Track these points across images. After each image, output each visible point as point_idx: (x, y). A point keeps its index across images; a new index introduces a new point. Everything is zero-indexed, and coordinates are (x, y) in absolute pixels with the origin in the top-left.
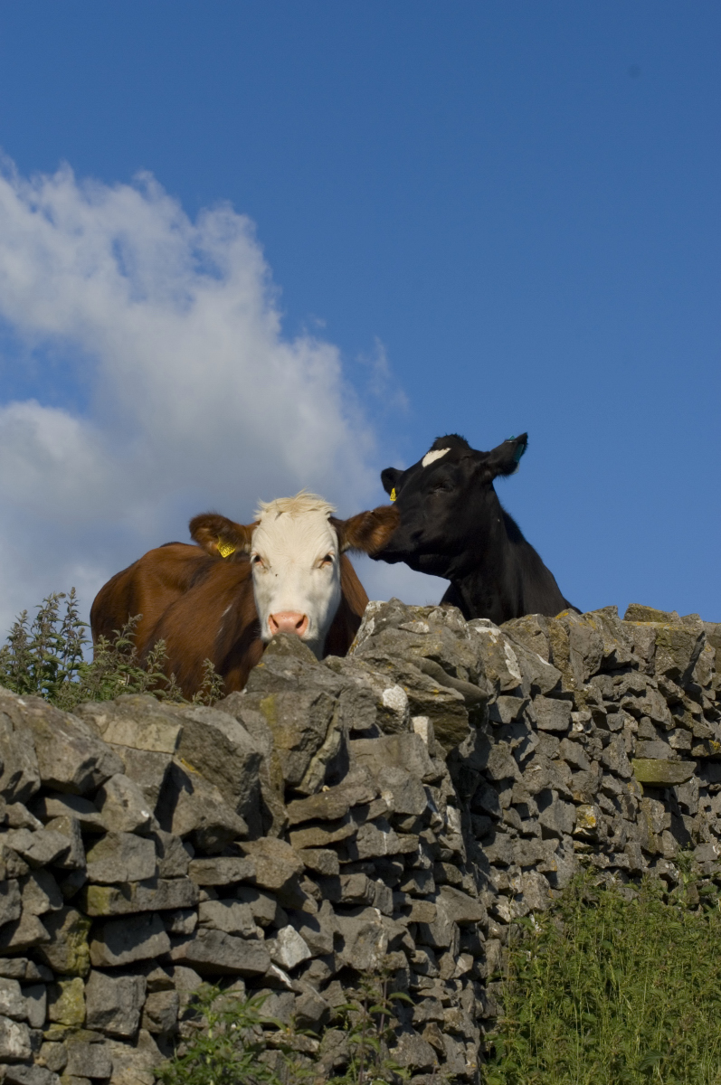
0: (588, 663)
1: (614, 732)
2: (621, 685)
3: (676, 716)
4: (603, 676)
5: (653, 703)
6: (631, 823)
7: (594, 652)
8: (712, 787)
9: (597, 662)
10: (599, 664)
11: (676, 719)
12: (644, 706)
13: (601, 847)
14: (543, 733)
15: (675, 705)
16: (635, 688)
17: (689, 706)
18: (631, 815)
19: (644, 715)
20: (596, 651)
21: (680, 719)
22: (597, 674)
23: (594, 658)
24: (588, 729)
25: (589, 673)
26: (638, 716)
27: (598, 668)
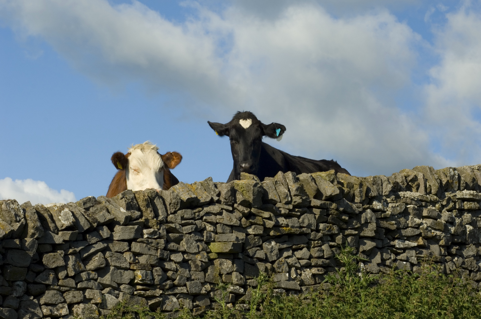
0: (172, 206)
1: (186, 234)
2: (201, 213)
3: (250, 220)
4: (184, 210)
5: (225, 217)
6: (198, 272)
7: (174, 201)
8: (294, 247)
9: (177, 204)
10: (179, 205)
11: (251, 222)
12: (218, 219)
13: (158, 286)
14: (117, 242)
15: (249, 216)
16: (214, 212)
17: (262, 215)
18: (198, 269)
19: (217, 223)
20: (174, 200)
21: (253, 221)
22: (179, 210)
23: (175, 203)
24: (155, 236)
25: (174, 210)
26: (214, 224)
27: (179, 207)
